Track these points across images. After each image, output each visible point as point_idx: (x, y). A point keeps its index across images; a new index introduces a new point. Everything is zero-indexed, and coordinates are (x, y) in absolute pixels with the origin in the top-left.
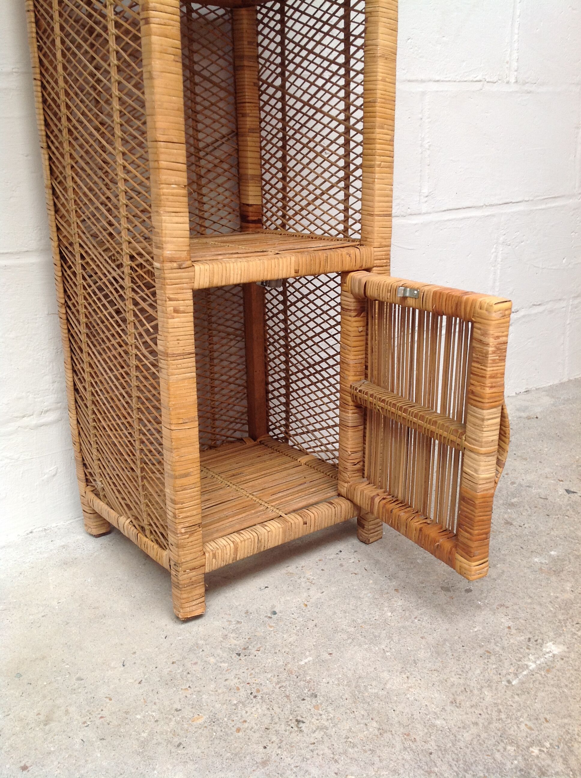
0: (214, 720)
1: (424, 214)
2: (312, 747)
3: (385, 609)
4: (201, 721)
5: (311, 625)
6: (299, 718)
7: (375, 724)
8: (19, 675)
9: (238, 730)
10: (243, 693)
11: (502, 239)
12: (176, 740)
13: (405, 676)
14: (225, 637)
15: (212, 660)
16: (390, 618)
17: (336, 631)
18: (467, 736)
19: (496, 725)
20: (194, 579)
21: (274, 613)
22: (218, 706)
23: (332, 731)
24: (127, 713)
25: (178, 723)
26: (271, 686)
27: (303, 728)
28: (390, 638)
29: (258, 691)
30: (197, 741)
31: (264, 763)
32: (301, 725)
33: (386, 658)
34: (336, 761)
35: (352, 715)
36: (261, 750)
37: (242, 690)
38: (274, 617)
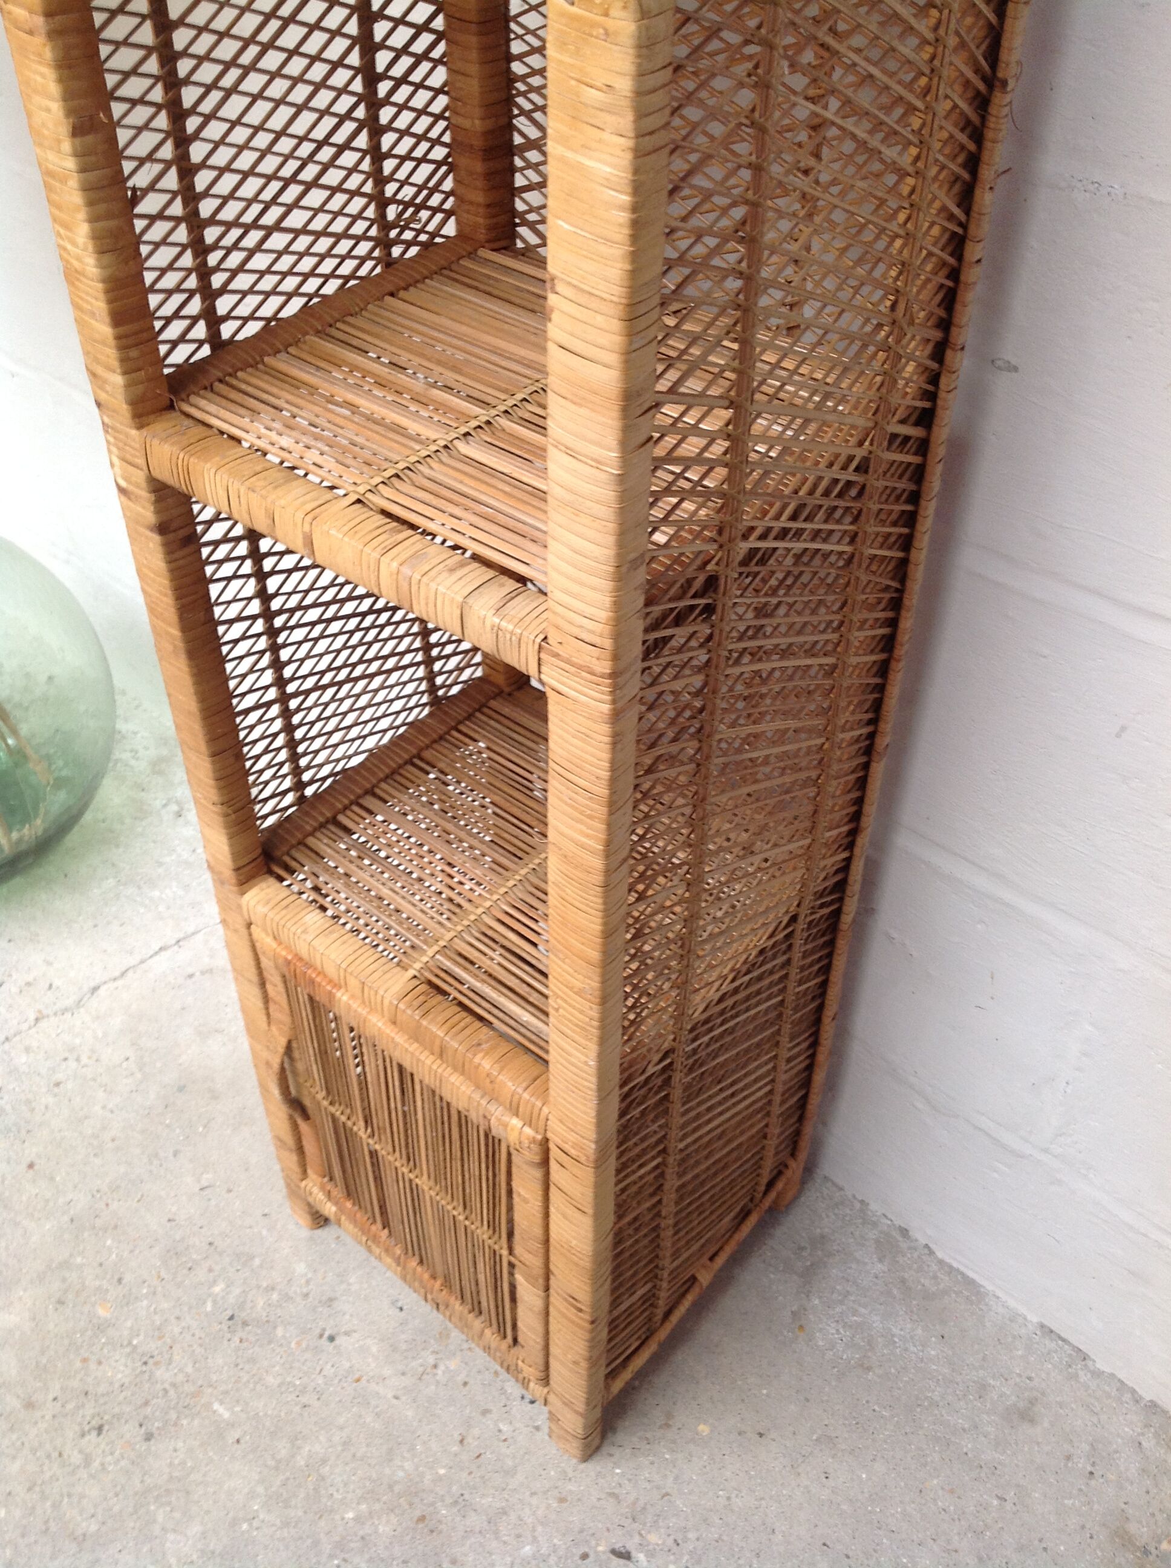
0: (101, 1327)
3: (364, 1507)
5: (311, 1399)
6: (106, 1428)
7: (93, 1528)
9: (85, 1360)
10: (153, 1346)
12: (69, 1297)
13: (195, 1557)
14: (270, 1289)
15: (219, 1288)
16: (337, 1517)
17: (294, 1439)
21: (332, 1339)
22: (129, 1323)
23: (83, 1474)
24: (115, 1227)
25: (98, 1288)
26: (167, 1376)
27: (87, 1438)
28: (286, 1524)
29: (157, 1364)
30: (67, 1319)
32: (94, 1433)
33: (234, 1523)
34: (30, 1489)
35: (111, 1495)
37: (158, 1343)
38: (324, 1341)
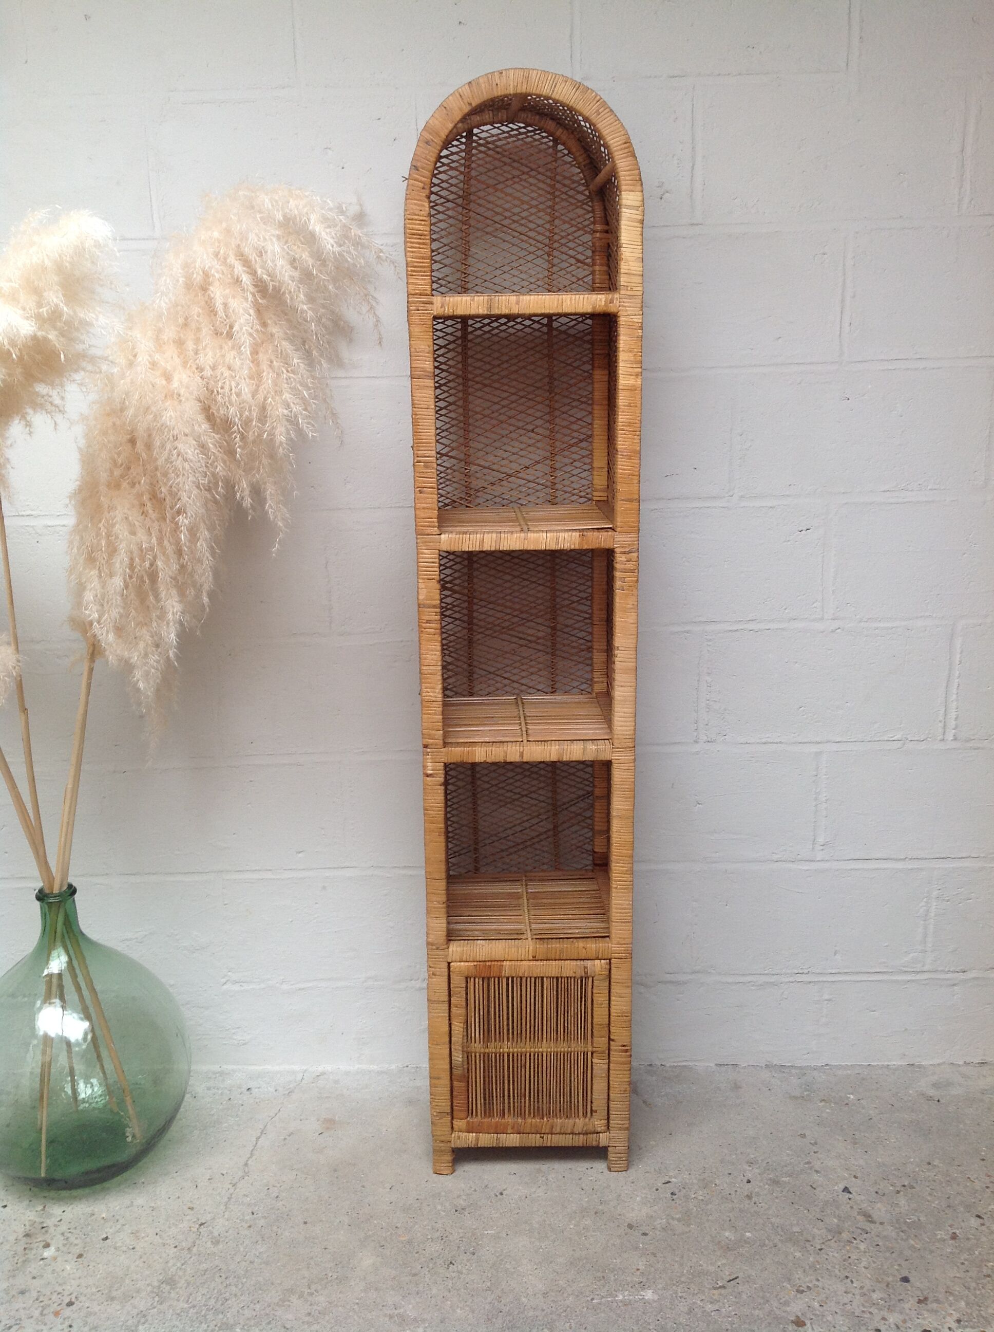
0: (409, 1242)
1: (819, 861)
2: (445, 1279)
4: (403, 1239)
5: (517, 1211)
8: (335, 1170)
9: (417, 1253)
10: (438, 1234)
11: (935, 893)
12: (383, 1243)
14: (459, 1196)
15: (439, 1207)
17: (526, 1222)
18: (531, 1313)
19: (554, 1317)
20: (443, 1148)
22: (419, 1234)
24: (371, 1217)
25: (391, 1234)
26: (455, 1237)
29: (447, 1237)
30: (392, 1248)
31: (415, 1275)
36: (419, 1268)
37: (439, 1232)
38: (500, 1196)
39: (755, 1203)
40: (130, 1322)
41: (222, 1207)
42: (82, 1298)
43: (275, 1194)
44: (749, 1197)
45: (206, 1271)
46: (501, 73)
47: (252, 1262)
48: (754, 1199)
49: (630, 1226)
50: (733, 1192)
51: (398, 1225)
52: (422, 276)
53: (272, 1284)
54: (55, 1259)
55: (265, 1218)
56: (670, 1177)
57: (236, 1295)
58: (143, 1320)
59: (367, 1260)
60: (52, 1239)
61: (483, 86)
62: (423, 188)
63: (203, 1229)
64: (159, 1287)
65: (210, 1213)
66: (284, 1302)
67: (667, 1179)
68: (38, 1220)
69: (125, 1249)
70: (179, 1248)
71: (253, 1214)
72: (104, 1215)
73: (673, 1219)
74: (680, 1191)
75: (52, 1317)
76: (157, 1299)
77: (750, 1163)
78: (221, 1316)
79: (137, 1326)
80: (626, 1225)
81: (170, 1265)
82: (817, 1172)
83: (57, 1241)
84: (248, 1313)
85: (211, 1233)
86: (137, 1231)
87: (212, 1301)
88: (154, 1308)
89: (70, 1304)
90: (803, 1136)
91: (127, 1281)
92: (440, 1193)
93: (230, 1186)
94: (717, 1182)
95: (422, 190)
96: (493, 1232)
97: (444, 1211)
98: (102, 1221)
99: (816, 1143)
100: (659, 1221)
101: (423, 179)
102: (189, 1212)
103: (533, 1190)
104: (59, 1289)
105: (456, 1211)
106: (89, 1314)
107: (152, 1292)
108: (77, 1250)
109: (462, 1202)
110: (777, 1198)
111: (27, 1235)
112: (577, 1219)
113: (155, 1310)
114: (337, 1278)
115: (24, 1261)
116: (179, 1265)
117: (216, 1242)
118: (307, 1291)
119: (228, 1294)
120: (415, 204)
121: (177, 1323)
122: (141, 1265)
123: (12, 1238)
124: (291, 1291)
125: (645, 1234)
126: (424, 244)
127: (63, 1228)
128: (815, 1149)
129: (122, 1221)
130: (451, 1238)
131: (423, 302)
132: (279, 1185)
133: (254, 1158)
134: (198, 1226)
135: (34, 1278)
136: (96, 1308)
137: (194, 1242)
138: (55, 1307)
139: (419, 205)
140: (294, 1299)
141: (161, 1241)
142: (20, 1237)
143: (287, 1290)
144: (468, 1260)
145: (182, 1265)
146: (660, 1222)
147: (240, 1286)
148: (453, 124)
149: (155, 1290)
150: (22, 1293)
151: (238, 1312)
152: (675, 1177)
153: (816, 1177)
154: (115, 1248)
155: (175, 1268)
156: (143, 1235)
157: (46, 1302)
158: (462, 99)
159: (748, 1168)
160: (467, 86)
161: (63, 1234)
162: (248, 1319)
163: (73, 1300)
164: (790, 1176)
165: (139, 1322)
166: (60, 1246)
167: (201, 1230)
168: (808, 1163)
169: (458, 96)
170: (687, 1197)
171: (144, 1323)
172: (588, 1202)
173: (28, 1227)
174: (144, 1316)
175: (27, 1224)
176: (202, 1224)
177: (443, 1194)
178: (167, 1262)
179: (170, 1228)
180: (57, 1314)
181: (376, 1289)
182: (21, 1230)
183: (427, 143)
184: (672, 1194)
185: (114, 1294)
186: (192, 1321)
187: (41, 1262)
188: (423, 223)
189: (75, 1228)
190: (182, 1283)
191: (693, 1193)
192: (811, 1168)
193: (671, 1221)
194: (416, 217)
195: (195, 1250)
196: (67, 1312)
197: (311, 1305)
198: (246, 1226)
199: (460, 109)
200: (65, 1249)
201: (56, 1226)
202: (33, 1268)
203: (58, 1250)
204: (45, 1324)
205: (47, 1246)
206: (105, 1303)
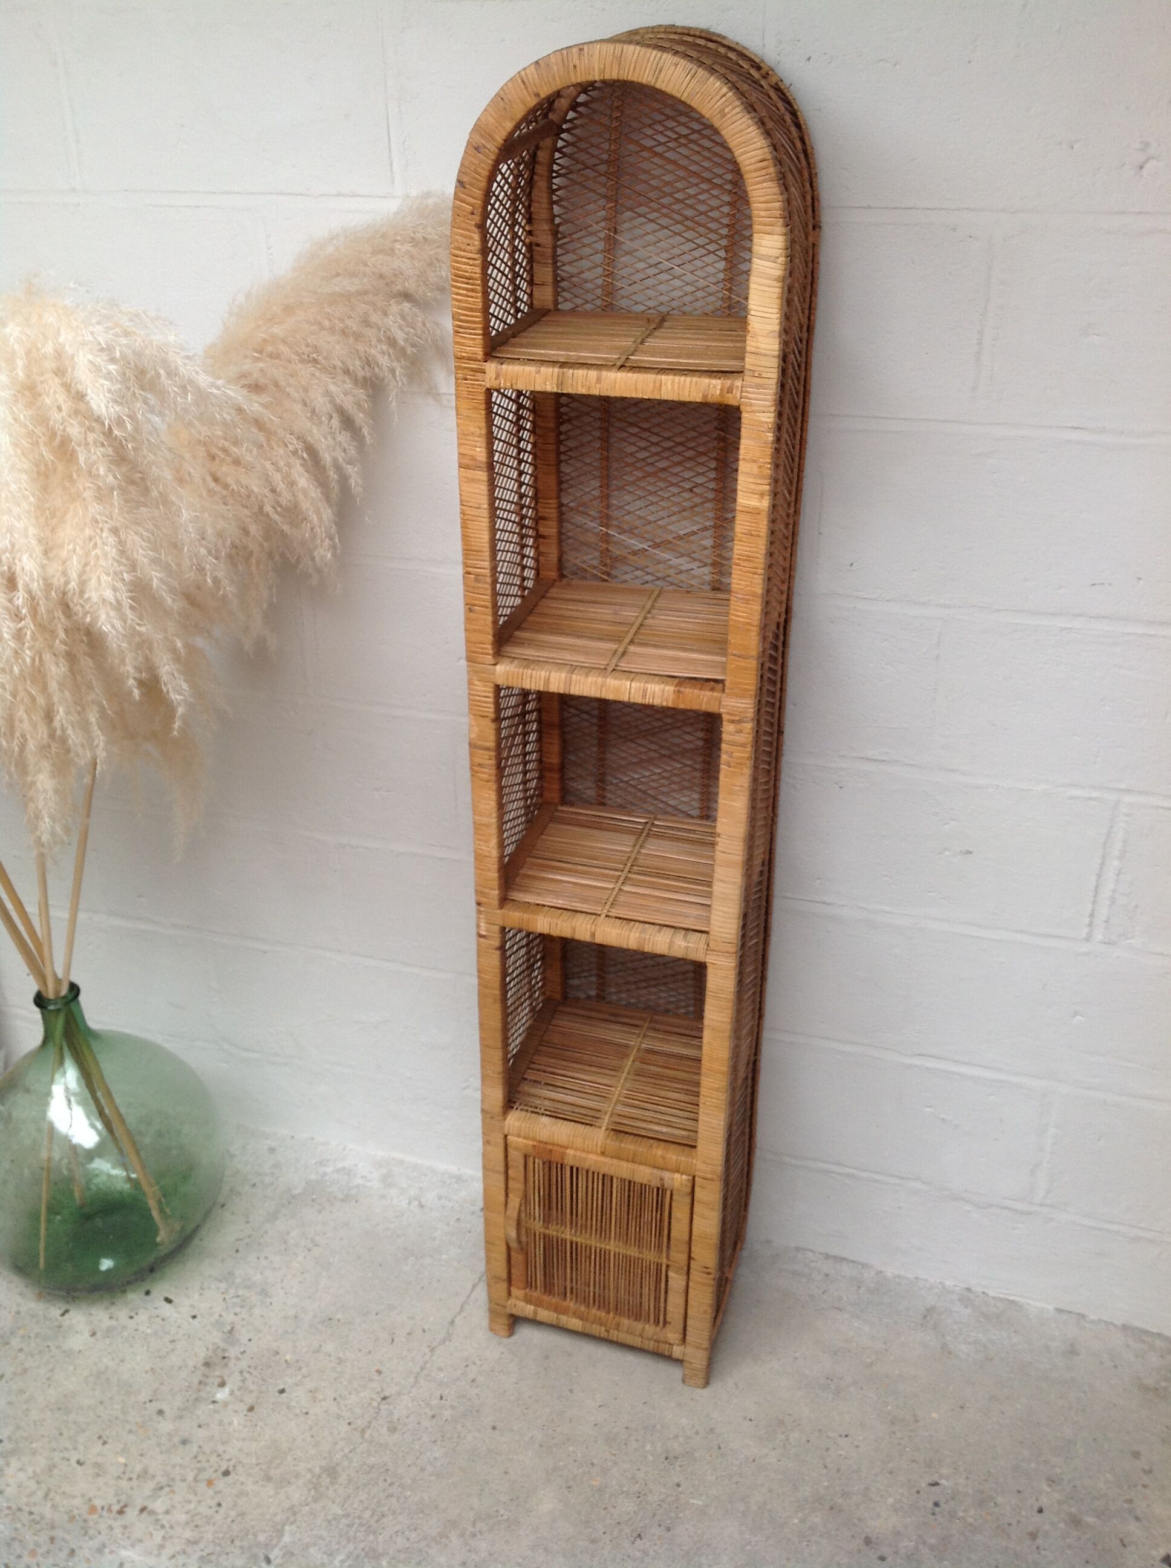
0: (601, 1490)
2: (626, 1557)
4: (595, 1483)
5: (737, 1478)
9: (605, 1509)
10: (636, 1488)
12: (571, 1483)
15: (648, 1447)
17: (743, 1500)
22: (614, 1482)
24: (568, 1440)
25: (584, 1472)
26: (655, 1498)
29: (645, 1495)
30: (579, 1494)
31: (594, 1541)
36: (601, 1532)
37: (638, 1485)
39: (1038, 1548)
40: (278, 1517)
41: (412, 1380)
42: (240, 1469)
43: (471, 1376)
44: (1033, 1536)
45: (372, 1467)
46: (581, 50)
47: (423, 1470)
48: (1040, 1541)
49: (868, 1541)
50: (1014, 1523)
51: (595, 1461)
52: (471, 334)
53: (436, 1507)
54: (226, 1404)
55: (453, 1407)
56: (941, 1476)
57: (394, 1513)
58: (292, 1519)
59: (546, 1503)
60: (229, 1376)
61: (555, 68)
62: (472, 213)
63: (384, 1407)
64: (319, 1476)
65: (396, 1384)
66: (442, 1537)
67: (936, 1478)
68: (221, 1344)
69: (297, 1411)
70: (353, 1426)
71: (441, 1398)
72: (288, 1357)
73: (924, 1543)
74: (947, 1502)
75: (203, 1485)
76: (313, 1493)
77: (1052, 1481)
78: (371, 1537)
79: (284, 1525)
80: (863, 1536)
81: (338, 1447)
82: (1137, 1519)
83: (234, 1381)
84: (401, 1542)
85: (392, 1413)
86: (316, 1390)
87: (368, 1514)
88: (307, 1505)
89: (226, 1473)
90: (1136, 1455)
91: (290, 1458)
92: (654, 1426)
93: (427, 1351)
94: (1000, 1500)
95: (471, 216)
96: (700, 1503)
97: (653, 1455)
98: (285, 1365)
99: (1150, 1472)
100: (906, 1543)
101: (473, 201)
102: (376, 1376)
103: (765, 1451)
104: (220, 1449)
105: (667, 1458)
106: (242, 1494)
107: (310, 1482)
108: (250, 1400)
109: (676, 1445)
110: (1070, 1547)
111: (207, 1364)
112: (806, 1511)
113: (307, 1508)
114: (507, 1520)
115: (197, 1399)
116: (346, 1450)
117: (393, 1430)
118: (471, 1529)
119: (386, 1508)
120: (461, 235)
121: (324, 1533)
122: (309, 1439)
123: (191, 1363)
124: (453, 1524)
125: (882, 1559)
126: (472, 290)
127: (244, 1364)
128: (1146, 1479)
129: (304, 1371)
130: (650, 1498)
131: (472, 370)
132: (479, 1363)
133: (464, 1314)
134: (379, 1400)
135: (200, 1426)
136: (250, 1487)
137: (370, 1422)
138: (209, 1474)
139: (466, 237)
140: (454, 1536)
141: (336, 1410)
142: (199, 1365)
143: (449, 1521)
144: (660, 1538)
145: (351, 1451)
146: (906, 1545)
147: (402, 1500)
148: (514, 123)
149: (315, 1480)
150: (184, 1442)
151: (391, 1537)
152: (947, 1479)
153: (1133, 1527)
154: (289, 1407)
155: (342, 1454)
156: (321, 1397)
157: (204, 1464)
158: (526, 88)
159: (1046, 1488)
160: (533, 68)
161: (241, 1372)
162: (399, 1551)
163: (231, 1469)
164: (1098, 1517)
165: (288, 1519)
166: (236, 1388)
167: (382, 1407)
168: (1130, 1501)
169: (520, 81)
170: (952, 1515)
171: (292, 1523)
172: (827, 1488)
173: (210, 1353)
174: (295, 1514)
175: (211, 1347)
176: (384, 1398)
177: (658, 1427)
178: (336, 1443)
179: (350, 1393)
180: (210, 1483)
181: (546, 1550)
182: (202, 1354)
183: (477, 149)
184: (936, 1504)
185: (272, 1472)
186: (341, 1536)
187: (211, 1406)
188: (471, 262)
189: (255, 1368)
190: (343, 1478)
191: (963, 1508)
192: (1130, 1511)
193: (921, 1546)
194: (462, 253)
195: (368, 1432)
196: (221, 1484)
197: (470, 1551)
198: (430, 1413)
199: (523, 102)
200: (238, 1393)
201: (238, 1359)
202: (203, 1411)
203: (232, 1393)
204: (196, 1494)
205: (222, 1384)
206: (260, 1483)
